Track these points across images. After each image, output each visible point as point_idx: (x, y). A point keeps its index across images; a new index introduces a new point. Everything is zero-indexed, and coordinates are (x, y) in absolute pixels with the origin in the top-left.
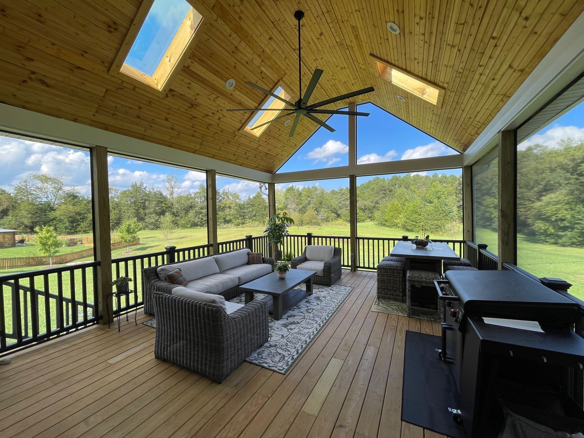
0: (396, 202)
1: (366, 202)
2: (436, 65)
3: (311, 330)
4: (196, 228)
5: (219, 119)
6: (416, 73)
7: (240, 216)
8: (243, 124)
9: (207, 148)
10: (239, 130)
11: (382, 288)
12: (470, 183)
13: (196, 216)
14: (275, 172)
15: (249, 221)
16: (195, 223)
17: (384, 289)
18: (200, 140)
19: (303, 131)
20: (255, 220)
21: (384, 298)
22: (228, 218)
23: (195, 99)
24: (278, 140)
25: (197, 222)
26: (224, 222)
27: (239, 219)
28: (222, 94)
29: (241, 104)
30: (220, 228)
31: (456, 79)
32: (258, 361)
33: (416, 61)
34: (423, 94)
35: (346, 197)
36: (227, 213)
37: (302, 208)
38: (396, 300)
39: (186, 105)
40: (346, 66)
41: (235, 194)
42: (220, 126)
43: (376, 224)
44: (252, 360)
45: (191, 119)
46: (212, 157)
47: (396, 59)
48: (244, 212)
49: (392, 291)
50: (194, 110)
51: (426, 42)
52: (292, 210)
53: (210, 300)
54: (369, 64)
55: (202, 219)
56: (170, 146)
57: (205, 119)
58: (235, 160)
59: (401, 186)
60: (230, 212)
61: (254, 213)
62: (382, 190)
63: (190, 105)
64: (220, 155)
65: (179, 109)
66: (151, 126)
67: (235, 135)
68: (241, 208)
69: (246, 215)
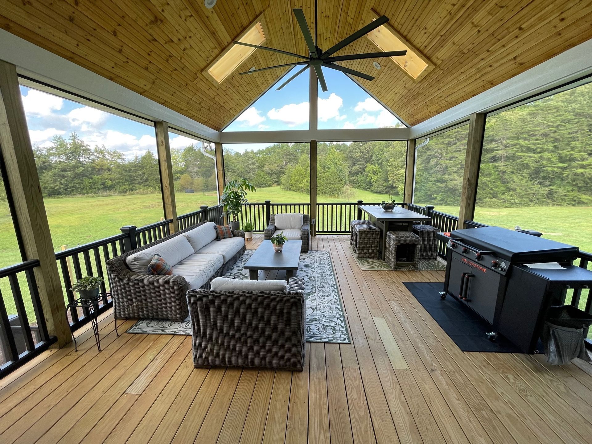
0: (300, 167)
1: (273, 167)
2: (444, 40)
3: (332, 297)
4: (59, 198)
5: (184, 50)
6: (415, 43)
7: (126, 181)
8: (208, 62)
9: (159, 90)
10: (202, 70)
11: (362, 249)
12: (413, 154)
13: (56, 181)
14: (221, 130)
15: (140, 186)
16: (56, 190)
17: (363, 250)
18: (153, 77)
19: (263, 83)
20: (148, 185)
21: (363, 257)
22: (109, 183)
23: (163, 11)
24: (237, 90)
25: (59, 189)
26: (103, 188)
27: (125, 185)
28: (197, 12)
29: (215, 34)
30: (99, 196)
31: (455, 58)
32: (316, 338)
33: (425, 31)
34: (405, 66)
35: (253, 161)
36: (106, 177)
37: (206, 171)
38: (373, 258)
39: (148, 17)
40: (331, 16)
41: (115, 153)
42: (183, 61)
43: (283, 189)
44: (308, 339)
45: (149, 41)
46: (162, 104)
47: (402, 22)
48: (131, 176)
49: (365, 251)
50: (156, 29)
51: (451, 14)
52: (194, 173)
53: (279, 287)
54: (362, 19)
55: (67, 185)
56: (111, 79)
57: (167, 46)
58: (187, 111)
59: (303, 152)
60: (111, 176)
61: (146, 177)
62: (286, 155)
63: (153, 19)
64: (171, 102)
65: (136, 22)
66: (88, 40)
67: (195, 77)
68: (126, 171)
69: (134, 179)
